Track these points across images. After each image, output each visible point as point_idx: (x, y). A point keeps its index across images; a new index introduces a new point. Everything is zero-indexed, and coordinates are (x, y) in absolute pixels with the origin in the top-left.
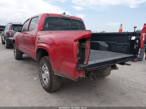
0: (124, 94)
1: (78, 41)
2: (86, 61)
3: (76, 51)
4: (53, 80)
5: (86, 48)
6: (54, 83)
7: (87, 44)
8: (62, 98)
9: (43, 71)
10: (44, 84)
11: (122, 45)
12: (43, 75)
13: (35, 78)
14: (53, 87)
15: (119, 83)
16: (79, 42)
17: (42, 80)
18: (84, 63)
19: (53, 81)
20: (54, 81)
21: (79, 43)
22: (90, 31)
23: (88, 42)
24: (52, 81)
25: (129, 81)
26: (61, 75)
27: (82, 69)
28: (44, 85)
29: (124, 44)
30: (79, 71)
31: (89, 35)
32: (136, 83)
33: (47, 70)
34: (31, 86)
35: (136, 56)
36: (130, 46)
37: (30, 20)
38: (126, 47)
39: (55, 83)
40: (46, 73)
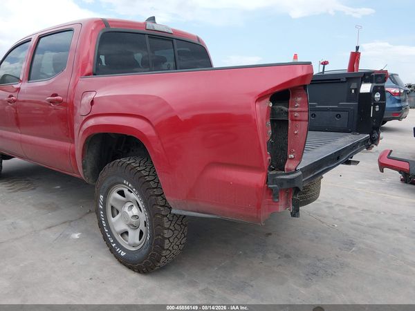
0: (352, 244)
1: (268, 99)
2: (291, 159)
3: (265, 130)
4: (166, 231)
5: (290, 121)
6: (167, 241)
7: (297, 107)
8: (193, 283)
9: (112, 207)
10: (124, 250)
11: (333, 110)
12: (112, 220)
13: (76, 236)
14: (164, 253)
15: (325, 217)
16: (271, 100)
17: (112, 236)
18: (286, 167)
19: (166, 236)
20: (167, 234)
21: (271, 105)
22: (309, 63)
23: (299, 99)
24: (159, 235)
25: (344, 206)
26: (198, 212)
27: (286, 186)
28: (123, 254)
29: (338, 105)
30: (274, 195)
31: (304, 77)
32: (364, 210)
33: (131, 204)
34: (73, 263)
35: (375, 135)
36: (356, 112)
37: (32, 43)
38: (344, 115)
39: (171, 240)
40: (130, 214)
